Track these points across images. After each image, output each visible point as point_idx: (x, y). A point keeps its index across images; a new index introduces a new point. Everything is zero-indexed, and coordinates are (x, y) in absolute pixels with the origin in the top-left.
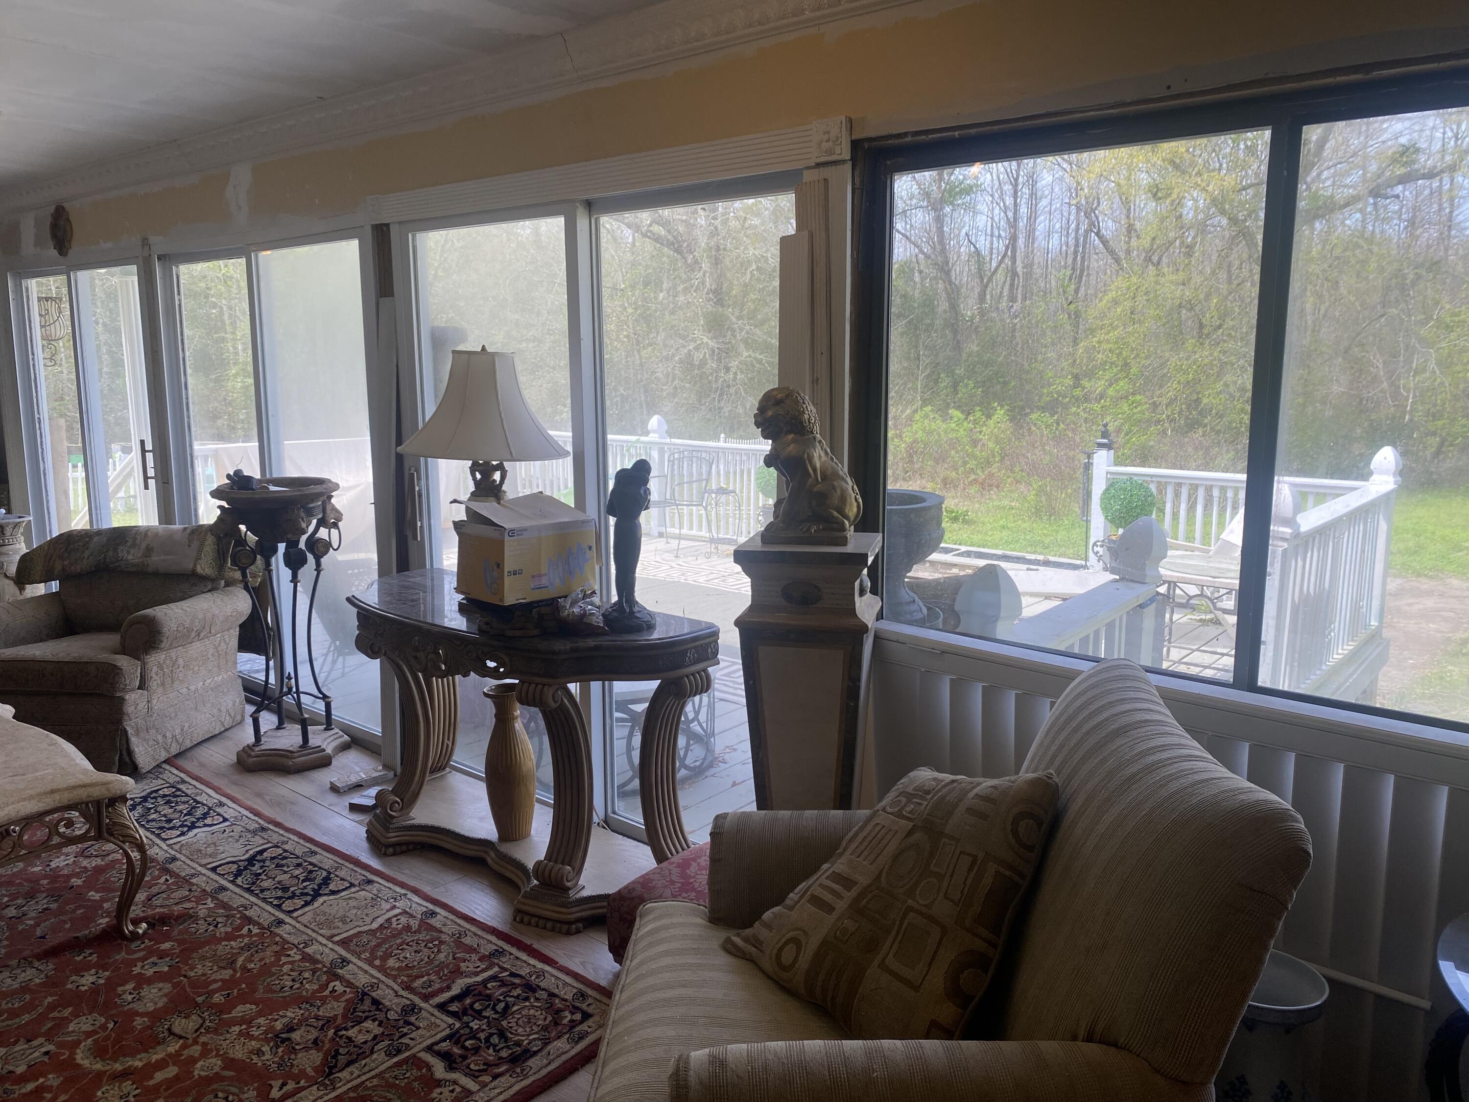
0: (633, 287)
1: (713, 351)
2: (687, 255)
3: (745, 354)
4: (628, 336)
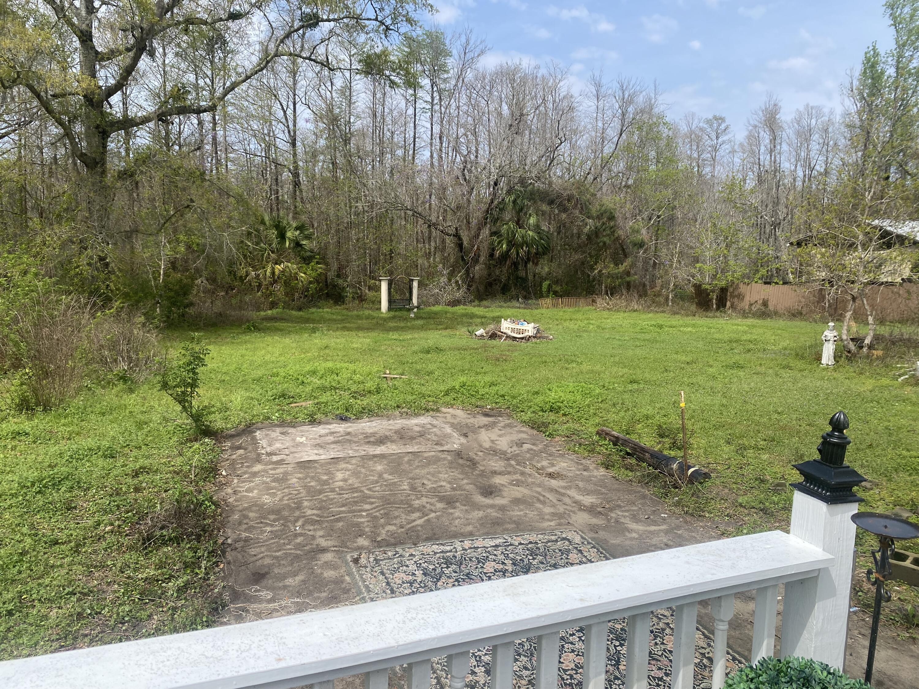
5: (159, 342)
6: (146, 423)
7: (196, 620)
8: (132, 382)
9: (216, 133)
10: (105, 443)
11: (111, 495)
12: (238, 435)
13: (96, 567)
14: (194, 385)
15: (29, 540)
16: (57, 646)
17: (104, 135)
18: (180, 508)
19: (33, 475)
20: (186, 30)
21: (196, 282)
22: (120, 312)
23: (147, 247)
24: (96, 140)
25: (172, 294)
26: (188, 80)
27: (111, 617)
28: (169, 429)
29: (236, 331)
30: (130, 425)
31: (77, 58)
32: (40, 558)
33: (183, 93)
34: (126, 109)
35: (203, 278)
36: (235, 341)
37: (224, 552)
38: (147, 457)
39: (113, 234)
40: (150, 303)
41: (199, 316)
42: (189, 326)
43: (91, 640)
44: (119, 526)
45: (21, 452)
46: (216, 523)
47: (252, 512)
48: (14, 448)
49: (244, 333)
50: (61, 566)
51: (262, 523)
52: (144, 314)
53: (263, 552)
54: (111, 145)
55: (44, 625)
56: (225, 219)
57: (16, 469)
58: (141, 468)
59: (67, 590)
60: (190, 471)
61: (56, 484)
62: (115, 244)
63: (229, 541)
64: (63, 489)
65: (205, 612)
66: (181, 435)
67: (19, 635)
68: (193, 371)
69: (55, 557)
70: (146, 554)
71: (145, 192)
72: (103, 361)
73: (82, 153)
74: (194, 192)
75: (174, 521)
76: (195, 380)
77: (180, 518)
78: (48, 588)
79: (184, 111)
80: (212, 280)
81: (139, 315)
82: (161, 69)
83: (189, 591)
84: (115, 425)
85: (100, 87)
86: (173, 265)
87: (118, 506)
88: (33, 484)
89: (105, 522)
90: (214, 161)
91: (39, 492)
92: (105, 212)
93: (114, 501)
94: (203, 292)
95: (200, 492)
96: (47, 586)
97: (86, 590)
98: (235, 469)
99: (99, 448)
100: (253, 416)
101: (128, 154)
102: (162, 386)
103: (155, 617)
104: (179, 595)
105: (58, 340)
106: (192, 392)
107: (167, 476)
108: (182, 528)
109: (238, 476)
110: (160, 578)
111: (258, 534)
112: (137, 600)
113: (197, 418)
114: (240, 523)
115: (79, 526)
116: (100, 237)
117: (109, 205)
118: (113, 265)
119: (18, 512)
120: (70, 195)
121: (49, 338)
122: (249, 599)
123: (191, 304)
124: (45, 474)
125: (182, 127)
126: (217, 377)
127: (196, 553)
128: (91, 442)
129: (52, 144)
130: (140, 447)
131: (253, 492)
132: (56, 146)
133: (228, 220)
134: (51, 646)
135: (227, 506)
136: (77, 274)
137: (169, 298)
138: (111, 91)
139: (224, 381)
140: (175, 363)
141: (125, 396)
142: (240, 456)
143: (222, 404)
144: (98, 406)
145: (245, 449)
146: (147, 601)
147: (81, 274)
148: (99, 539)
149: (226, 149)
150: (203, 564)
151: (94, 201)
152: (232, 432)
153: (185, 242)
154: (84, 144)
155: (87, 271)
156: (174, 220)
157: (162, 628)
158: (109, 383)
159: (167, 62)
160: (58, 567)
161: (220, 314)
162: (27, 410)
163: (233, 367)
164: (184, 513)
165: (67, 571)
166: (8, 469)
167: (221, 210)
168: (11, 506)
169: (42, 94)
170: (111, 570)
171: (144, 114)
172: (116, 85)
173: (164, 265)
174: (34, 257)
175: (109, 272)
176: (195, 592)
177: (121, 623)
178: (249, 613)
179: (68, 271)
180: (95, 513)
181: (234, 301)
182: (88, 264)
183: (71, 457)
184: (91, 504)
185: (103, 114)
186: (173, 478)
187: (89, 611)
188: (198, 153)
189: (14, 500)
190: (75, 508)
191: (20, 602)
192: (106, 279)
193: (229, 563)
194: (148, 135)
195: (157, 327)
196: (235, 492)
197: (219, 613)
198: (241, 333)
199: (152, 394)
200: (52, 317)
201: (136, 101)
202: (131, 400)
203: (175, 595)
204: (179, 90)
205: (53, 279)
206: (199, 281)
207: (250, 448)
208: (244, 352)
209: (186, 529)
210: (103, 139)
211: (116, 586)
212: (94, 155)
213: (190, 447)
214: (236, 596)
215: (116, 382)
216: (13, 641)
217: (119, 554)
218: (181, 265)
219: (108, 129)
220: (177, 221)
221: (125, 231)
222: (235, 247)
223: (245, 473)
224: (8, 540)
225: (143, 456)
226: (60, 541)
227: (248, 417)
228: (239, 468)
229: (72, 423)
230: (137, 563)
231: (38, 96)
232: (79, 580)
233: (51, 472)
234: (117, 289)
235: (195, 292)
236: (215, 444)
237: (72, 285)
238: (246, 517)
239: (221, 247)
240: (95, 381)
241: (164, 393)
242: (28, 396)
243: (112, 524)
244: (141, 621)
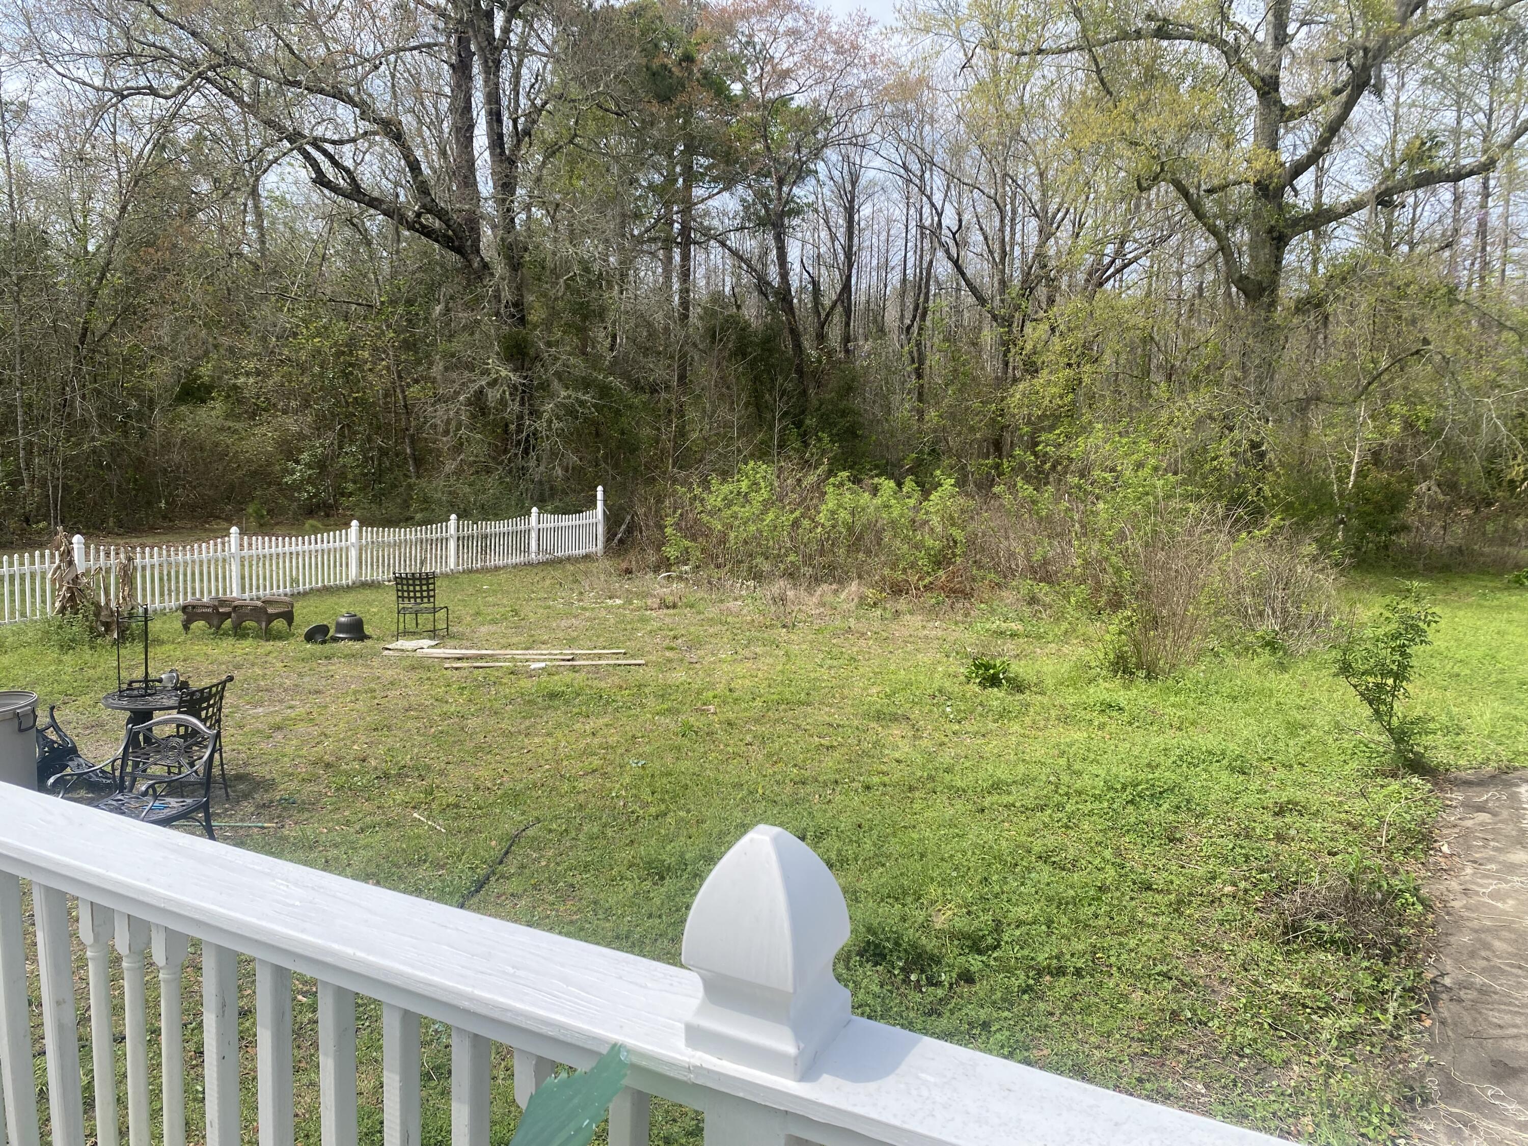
0: (393, 302)
1: (516, 389)
2: (471, 256)
3: (563, 393)
4: (388, 368)
5: (1338, 590)
6: (1304, 727)
7: (1369, 1104)
8: (1285, 653)
9: (1487, 213)
10: (1234, 748)
11: (1237, 836)
12: (1482, 783)
13: (1204, 945)
14: (1400, 675)
15: (1111, 872)
16: (1139, 1050)
17: (1279, 240)
18: (1355, 891)
19: (1126, 774)
20: (1448, 33)
21: (1417, 489)
22: (1277, 534)
23: (1332, 425)
24: (1265, 253)
25: (1369, 508)
26: (1441, 123)
27: (1222, 1037)
28: (1345, 745)
29: (1490, 585)
30: (1274, 723)
31: (1250, 123)
32: (1124, 903)
33: (1430, 149)
34: (1319, 194)
35: (1433, 482)
36: (1486, 603)
37: (1434, 999)
38: (1303, 786)
39: (1277, 404)
40: (1326, 522)
41: (1417, 550)
42: (1394, 567)
43: (1188, 1062)
44: (1246, 891)
45: (1111, 734)
46: (1423, 939)
47: (1500, 939)
48: (1101, 727)
49: (1507, 588)
50: (1153, 926)
51: (1520, 967)
52: (1317, 540)
53: (1515, 1026)
54: (1290, 258)
55: (1122, 1010)
56: (1488, 372)
57: (1103, 759)
58: (1289, 802)
59: (1159, 968)
60: (1378, 829)
61: (1157, 796)
62: (1278, 421)
63: (1447, 981)
64: (1166, 806)
65: (1388, 1097)
66: (1366, 761)
67: (1086, 1010)
68: (1402, 650)
69: (1145, 908)
70: (1288, 953)
71: (1339, 332)
72: (1242, 613)
73: (1241, 276)
74: (1431, 326)
75: (1342, 910)
76: (1403, 667)
77: (1353, 910)
78: (1133, 954)
79: (1428, 180)
80: (1449, 485)
81: (1308, 541)
82: (1389, 114)
83: (1360, 1046)
84: (1252, 721)
85: (1282, 165)
86: (1376, 457)
87: (1247, 858)
88: (1124, 788)
89: (1224, 877)
90: (1477, 266)
91: (1132, 802)
92: (1269, 368)
93: (1242, 847)
94: (1429, 507)
95: (1396, 872)
96: (1132, 950)
97: (1188, 979)
98: (1469, 847)
99: (1223, 753)
100: (1517, 754)
101: (1315, 270)
102: (1341, 668)
103: (1295, 1068)
104: (1342, 1046)
105: (1177, 571)
106: (1395, 688)
107: (1335, 828)
108: (1356, 927)
109: (1475, 862)
110: (1308, 1002)
111: (1510, 987)
112: (1266, 1026)
113: (1400, 736)
114: (1473, 955)
115: (1184, 871)
116: (1256, 409)
117: (1275, 357)
118: (1271, 455)
119: (1102, 823)
120: (1216, 344)
121: (1164, 567)
122: (1479, 1106)
123: (1405, 528)
124: (1141, 776)
125: (1419, 210)
126: (1444, 667)
127: (1379, 981)
128: (1209, 741)
129: (1198, 267)
130: (1291, 766)
131: (1505, 902)
132: (1204, 269)
133: (1494, 375)
134: (1130, 1047)
135: (1448, 914)
136: (1215, 469)
137: (1361, 516)
138: (1298, 169)
139: (1458, 675)
140: (1368, 633)
141: (1272, 675)
142: (1481, 824)
143: (1452, 719)
144: (1228, 684)
145: (1494, 814)
146: (1284, 1034)
147: (1221, 469)
148: (1213, 902)
149: (1506, 241)
150: (1392, 1006)
151: (1253, 351)
152: (1469, 775)
153: (1402, 416)
154: (1246, 259)
155: (1229, 464)
156: (1385, 377)
157: (1306, 1091)
158: (1247, 649)
159: (1401, 100)
160: (1149, 926)
161: (1460, 549)
162: (1124, 672)
163: (1479, 654)
164: (1363, 903)
165: (1161, 937)
166: (1092, 756)
167: (1481, 357)
168: (1091, 813)
169: (1192, 190)
170: (1227, 959)
171: (1353, 196)
172: (1309, 157)
173: (1359, 456)
174: (1154, 441)
175: (1264, 467)
176: (1371, 1052)
177: (1237, 1054)
178: (1478, 1134)
179: (1199, 465)
180: (1209, 857)
181: (1490, 527)
182: (1232, 454)
183: (1181, 758)
184: (1205, 840)
185: (1281, 208)
186: (1346, 834)
187: (1189, 1015)
188: (1447, 253)
189: (1096, 805)
190: (1180, 840)
191: (1093, 961)
192: (1258, 479)
193: (1443, 1023)
194: (1355, 232)
195: (1337, 565)
196: (1466, 892)
197: (1414, 1110)
198: (1500, 589)
199: (1318, 679)
200: (1172, 535)
201: (1338, 178)
202: (1280, 682)
203: (1334, 1043)
204: (1423, 144)
205: (1179, 477)
206: (1424, 486)
207: (1505, 814)
208: (1504, 626)
209: (1363, 931)
210: (1278, 249)
211: (1234, 989)
212: (1259, 278)
213: (1382, 786)
214: (1452, 1091)
215: (1259, 650)
216: (1079, 1017)
217: (1242, 937)
218: (1391, 458)
219: (1288, 231)
220: (1392, 380)
221: (1298, 399)
222: (1505, 425)
223: (1490, 860)
224: (1083, 862)
225: (1294, 783)
226: (1155, 887)
227: (1505, 755)
228: (1479, 847)
229: (1185, 705)
230: (1271, 964)
231: (1186, 194)
232: (1178, 958)
233: (1150, 776)
234: (1273, 496)
235: (1412, 506)
236: (1431, 791)
237: (1204, 486)
238: (1487, 946)
239: (1476, 425)
240: (1226, 643)
241: (1342, 679)
242: (1126, 652)
243: (1234, 884)
244: (1270, 1064)
